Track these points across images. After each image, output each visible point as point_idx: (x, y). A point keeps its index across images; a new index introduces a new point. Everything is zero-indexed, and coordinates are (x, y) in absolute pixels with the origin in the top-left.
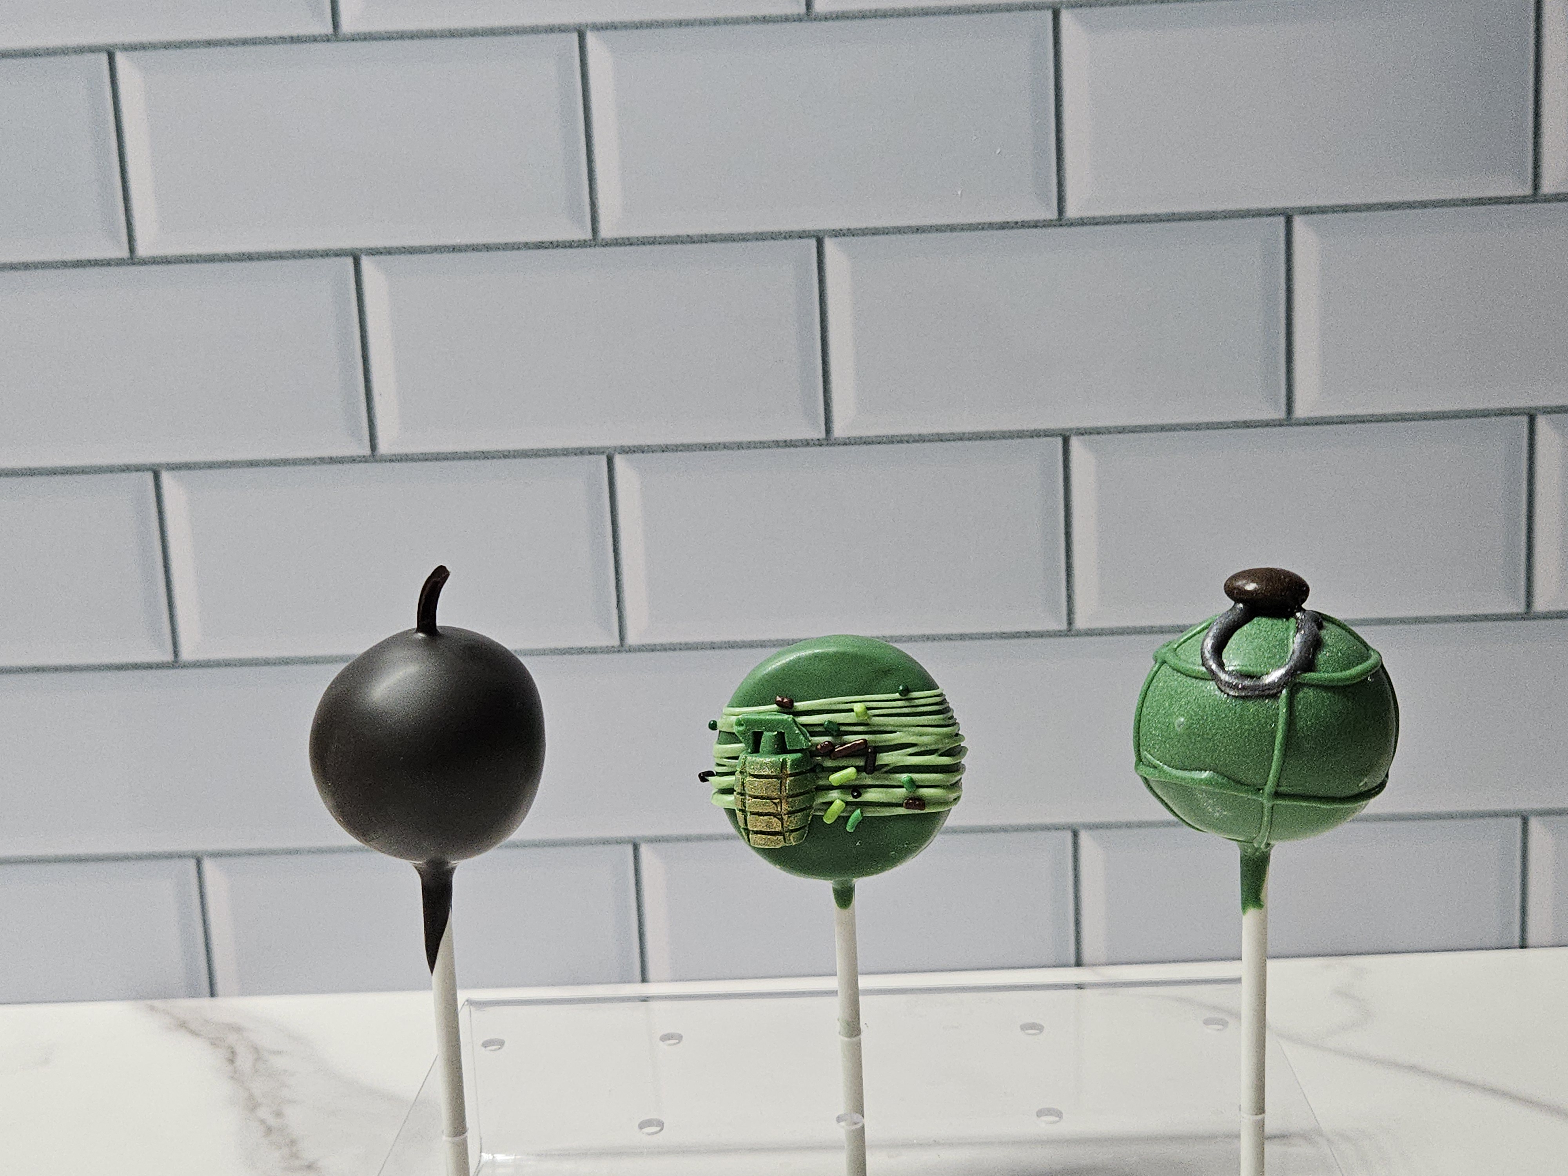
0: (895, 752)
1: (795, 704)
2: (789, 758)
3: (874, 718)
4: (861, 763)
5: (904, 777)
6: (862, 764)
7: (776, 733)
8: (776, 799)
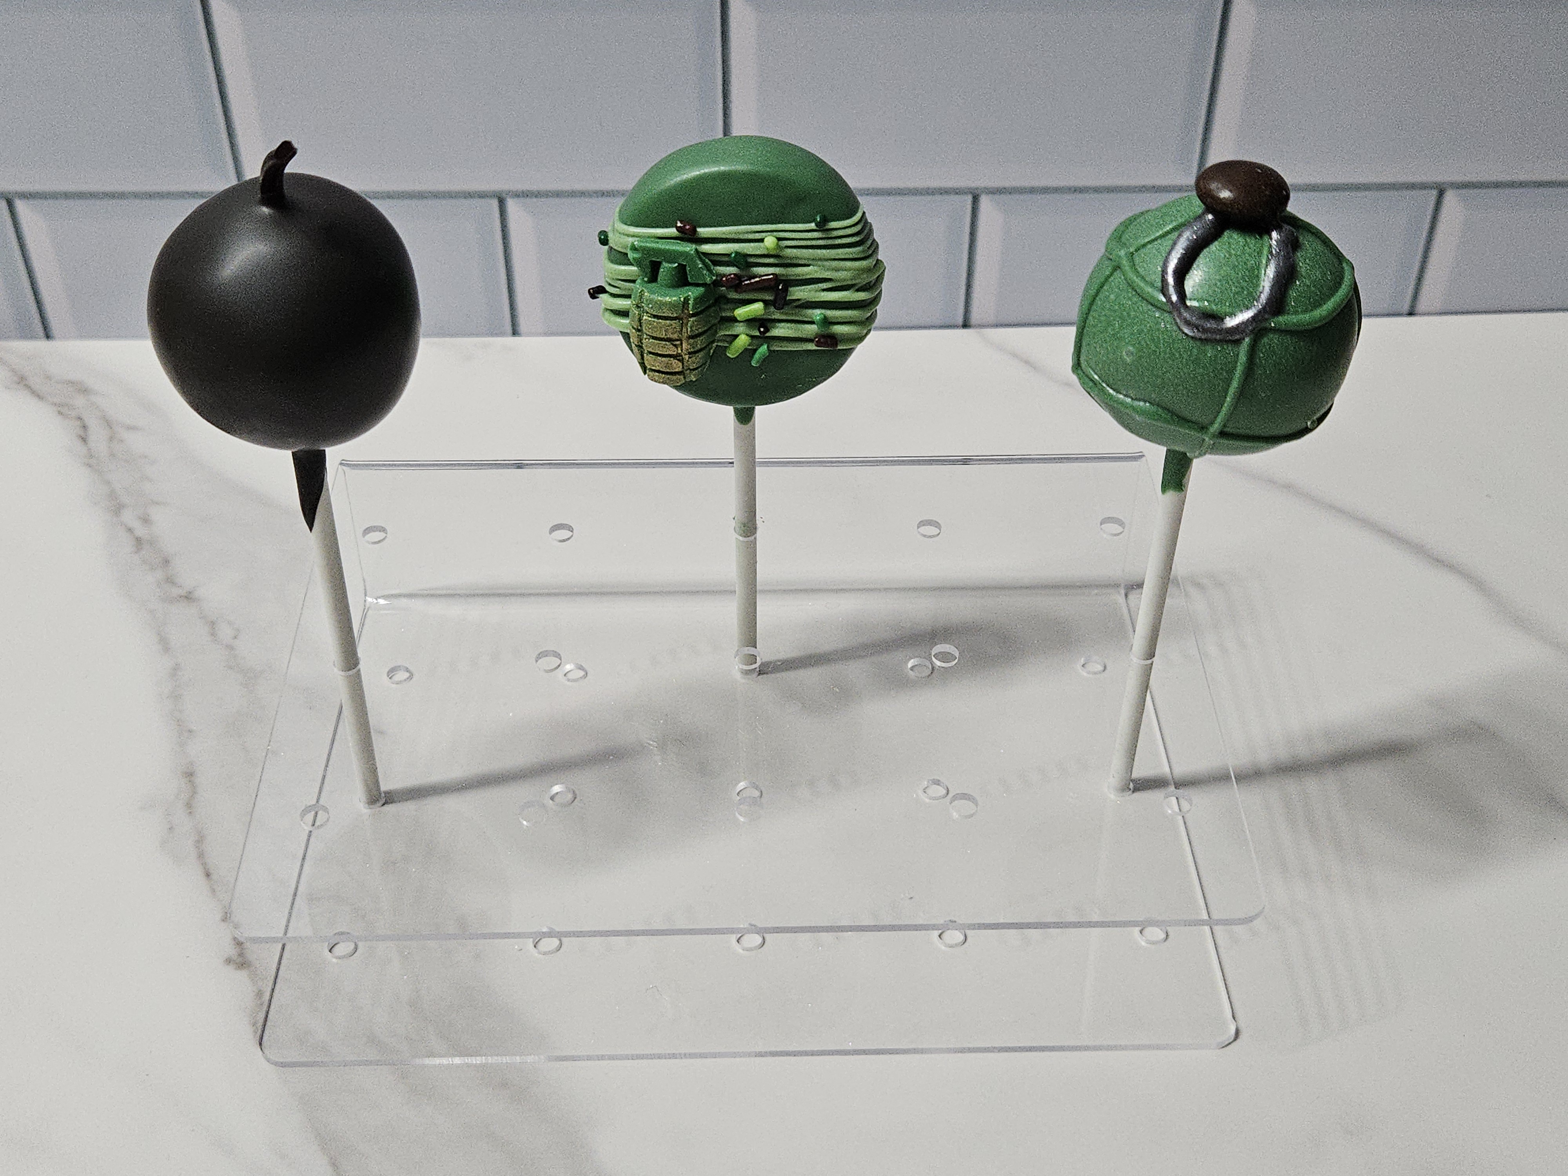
0: (809, 287)
1: (699, 230)
2: (693, 293)
3: (786, 250)
4: (769, 297)
5: (817, 314)
6: (771, 298)
7: (676, 265)
8: (677, 340)
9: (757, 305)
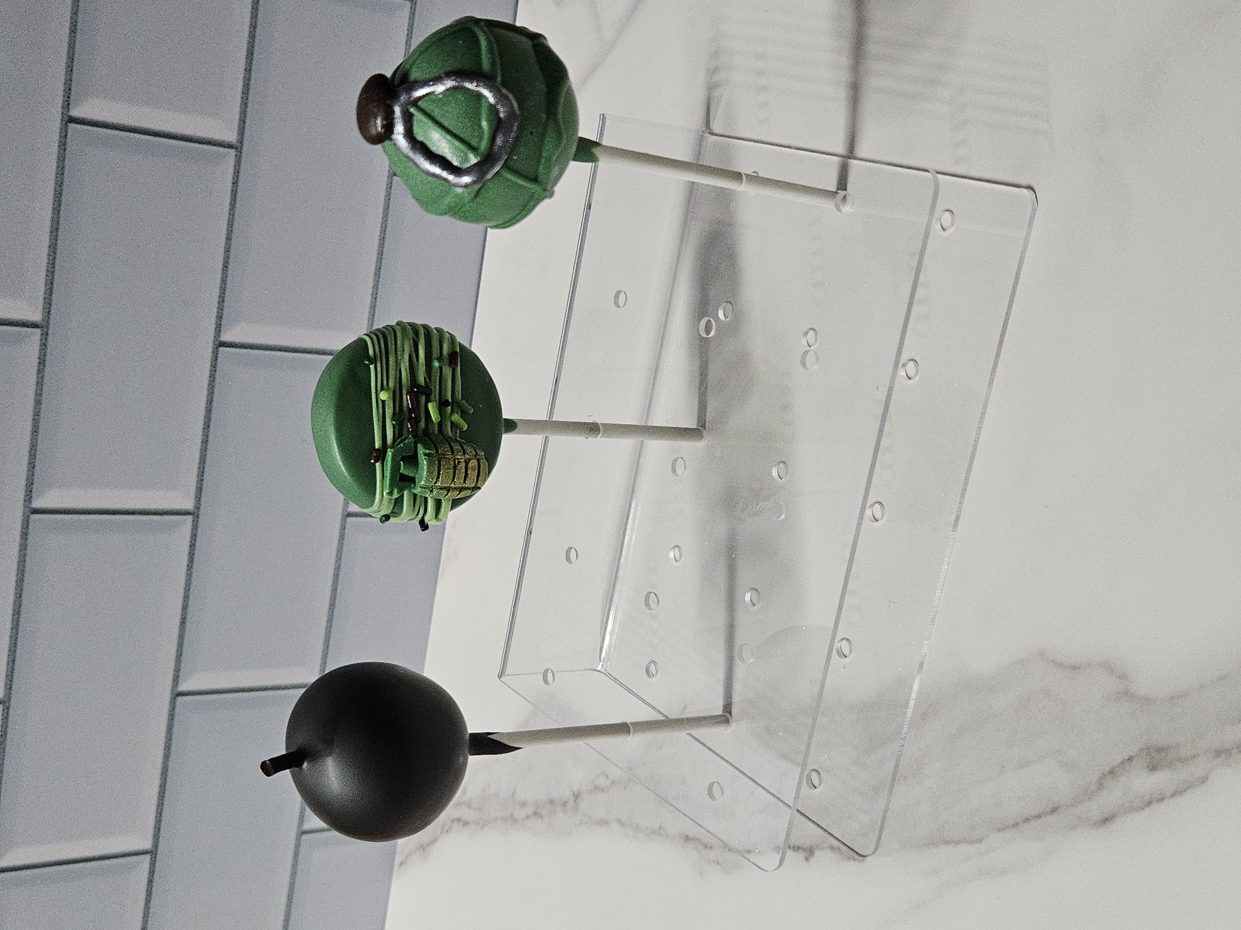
0: (416, 372)
1: (376, 446)
3: (390, 385)
6: (424, 397)
8: (455, 462)
9: (431, 406)
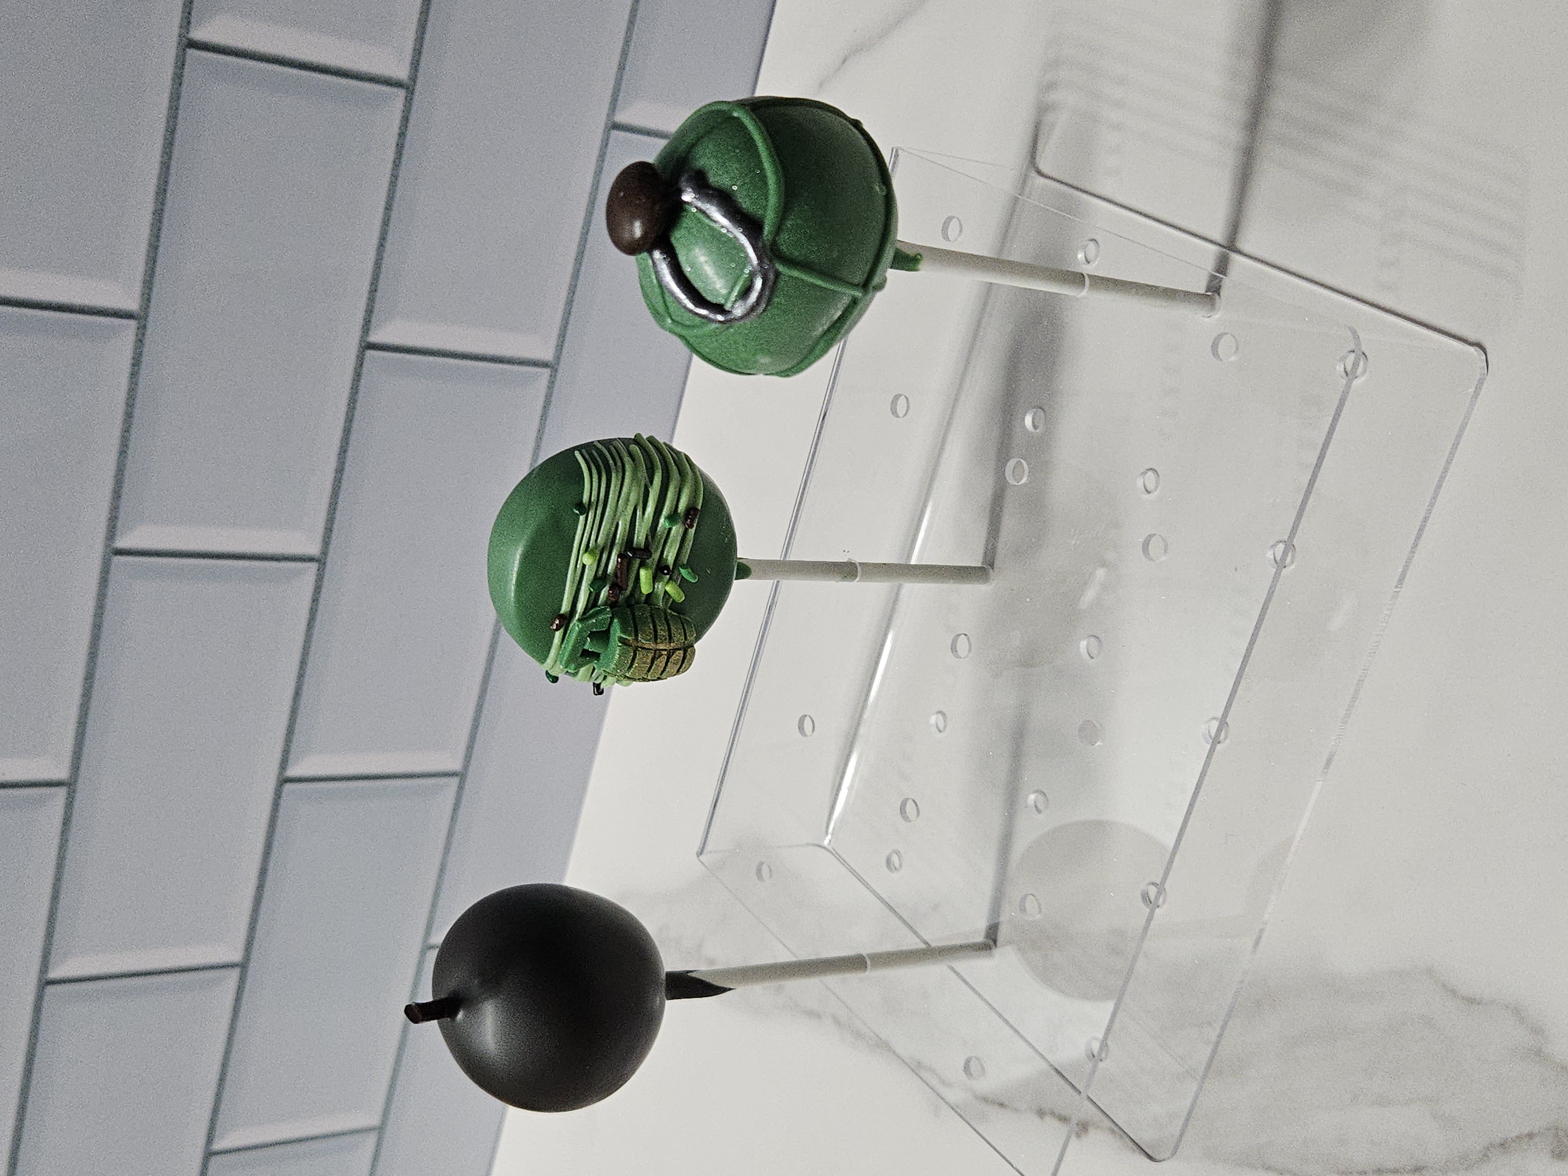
3: (598, 545)
5: (663, 523)
6: (638, 561)
9: (643, 572)
